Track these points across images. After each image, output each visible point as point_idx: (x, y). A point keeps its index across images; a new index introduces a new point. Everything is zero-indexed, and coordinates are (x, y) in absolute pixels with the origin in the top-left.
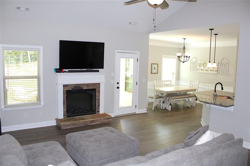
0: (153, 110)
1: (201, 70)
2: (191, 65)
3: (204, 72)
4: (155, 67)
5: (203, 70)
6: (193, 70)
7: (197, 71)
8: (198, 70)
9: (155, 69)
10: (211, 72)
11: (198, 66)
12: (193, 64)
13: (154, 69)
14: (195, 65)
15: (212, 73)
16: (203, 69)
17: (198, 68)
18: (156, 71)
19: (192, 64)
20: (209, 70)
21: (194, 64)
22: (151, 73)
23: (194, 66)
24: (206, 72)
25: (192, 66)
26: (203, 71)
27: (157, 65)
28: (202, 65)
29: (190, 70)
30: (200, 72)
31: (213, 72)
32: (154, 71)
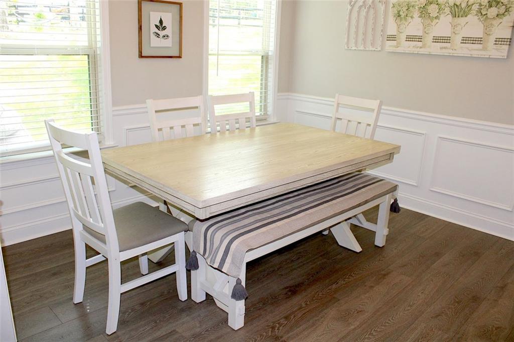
0: (109, 332)
1: (410, 38)
2: (355, 15)
3: (422, 51)
4: (161, 22)
5: (419, 39)
6: (364, 40)
7: (383, 46)
8: (392, 38)
9: (162, 33)
10: (474, 50)
11: (391, 20)
12: (363, 13)
13: (158, 35)
14: (376, 13)
15: (475, 54)
16: (420, 33)
17: (392, 29)
18: (168, 43)
19: (359, 12)
20: (458, 39)
21: (367, 13)
22: (141, 56)
23: (371, 22)
24: (436, 48)
25: (358, 21)
26: (420, 44)
27: (177, 7)
28: (416, 15)
29: (348, 43)
30: (400, 50)
31: (485, 49)
32: (155, 44)
